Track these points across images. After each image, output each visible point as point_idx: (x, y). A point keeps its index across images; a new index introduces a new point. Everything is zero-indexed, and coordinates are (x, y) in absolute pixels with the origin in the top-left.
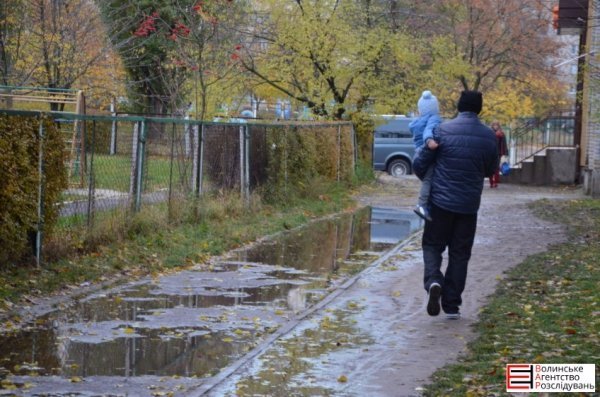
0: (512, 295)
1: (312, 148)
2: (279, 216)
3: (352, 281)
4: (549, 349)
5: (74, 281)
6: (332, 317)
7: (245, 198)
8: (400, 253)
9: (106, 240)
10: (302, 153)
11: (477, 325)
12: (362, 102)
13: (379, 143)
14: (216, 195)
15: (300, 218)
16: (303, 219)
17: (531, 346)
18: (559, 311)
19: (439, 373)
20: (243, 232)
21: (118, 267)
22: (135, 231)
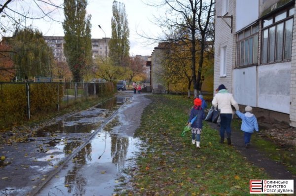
0: (146, 113)
1: (107, 87)
2: (101, 99)
4: (155, 124)
5: (65, 113)
6: (114, 119)
7: (95, 96)
9: (71, 105)
12: (115, 78)
13: (118, 85)
14: (90, 96)
15: (105, 100)
17: (152, 123)
18: (155, 116)
19: (137, 130)
20: (95, 103)
21: (73, 110)
22: (76, 103)
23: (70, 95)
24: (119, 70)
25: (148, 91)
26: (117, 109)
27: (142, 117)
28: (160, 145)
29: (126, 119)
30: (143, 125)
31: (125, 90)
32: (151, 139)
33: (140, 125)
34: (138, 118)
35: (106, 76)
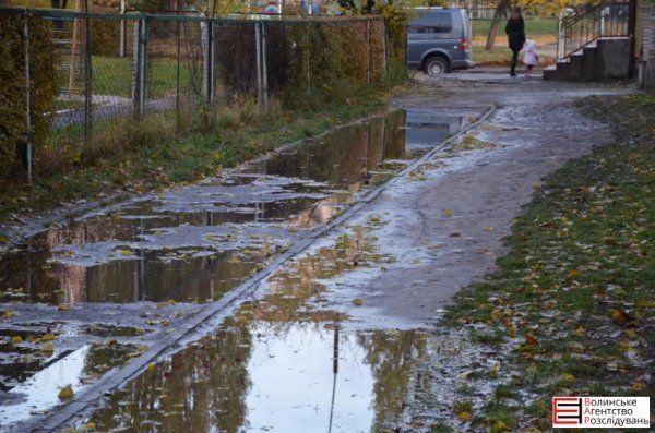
0: (549, 204)
1: (337, 46)
2: (301, 122)
3: (375, 193)
4: (585, 262)
5: (69, 198)
7: (262, 104)
8: (431, 161)
9: (106, 153)
10: (327, 52)
11: (508, 238)
13: (413, 39)
14: (229, 101)
15: (324, 126)
16: (327, 126)
17: (565, 259)
18: (600, 220)
19: (463, 293)
20: (260, 140)
21: (118, 182)
22: (139, 142)
23: (103, 91)
25: (610, 69)
27: (521, 223)
28: (575, 373)
29: (420, 233)
30: (510, 266)
31: (464, 67)
32: (531, 341)
33: (494, 268)
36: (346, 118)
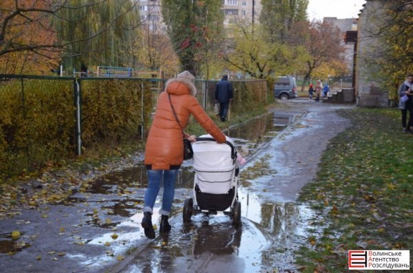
0: (333, 150)
1: (251, 90)
2: (238, 117)
3: (267, 145)
4: (351, 175)
6: (259, 161)
8: (286, 132)
10: (247, 92)
11: (320, 164)
12: (270, 72)
13: (276, 87)
15: (246, 118)
16: (247, 118)
17: (343, 173)
18: (353, 157)
19: (305, 187)
24: (279, 52)
25: (346, 99)
26: (268, 140)
27: (323, 159)
28: (355, 223)
29: (285, 161)
30: (322, 176)
31: (294, 97)
32: (335, 209)
33: (316, 177)
34: (314, 160)
35: (250, 66)
36: (254, 115)
